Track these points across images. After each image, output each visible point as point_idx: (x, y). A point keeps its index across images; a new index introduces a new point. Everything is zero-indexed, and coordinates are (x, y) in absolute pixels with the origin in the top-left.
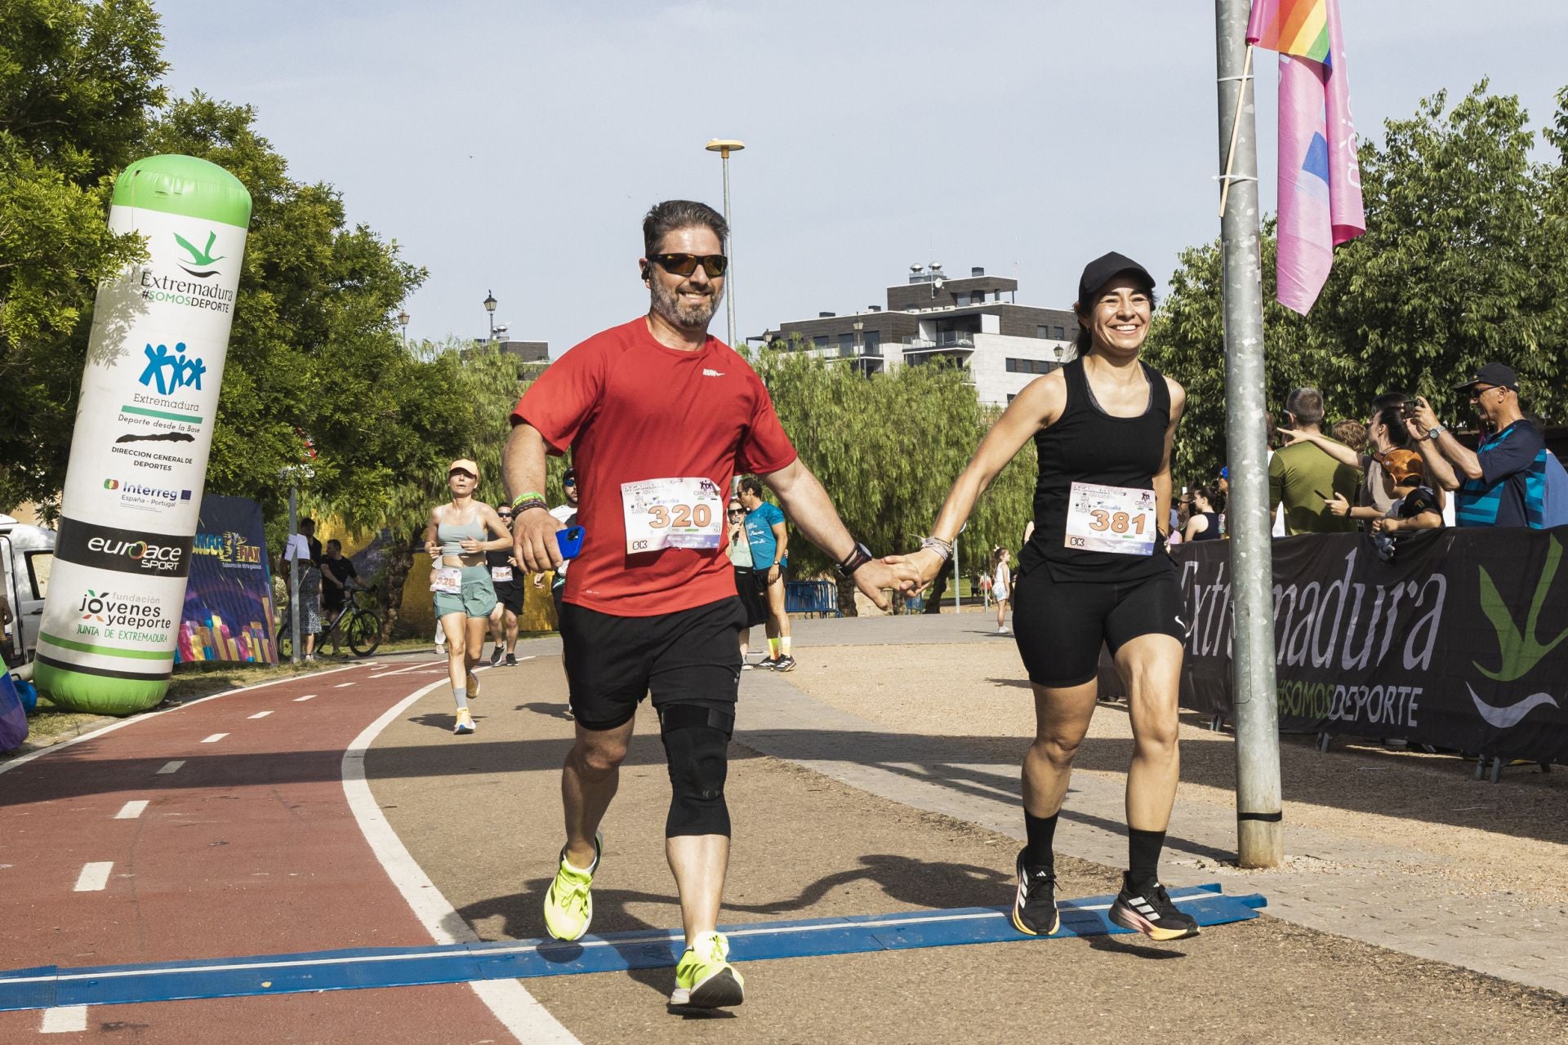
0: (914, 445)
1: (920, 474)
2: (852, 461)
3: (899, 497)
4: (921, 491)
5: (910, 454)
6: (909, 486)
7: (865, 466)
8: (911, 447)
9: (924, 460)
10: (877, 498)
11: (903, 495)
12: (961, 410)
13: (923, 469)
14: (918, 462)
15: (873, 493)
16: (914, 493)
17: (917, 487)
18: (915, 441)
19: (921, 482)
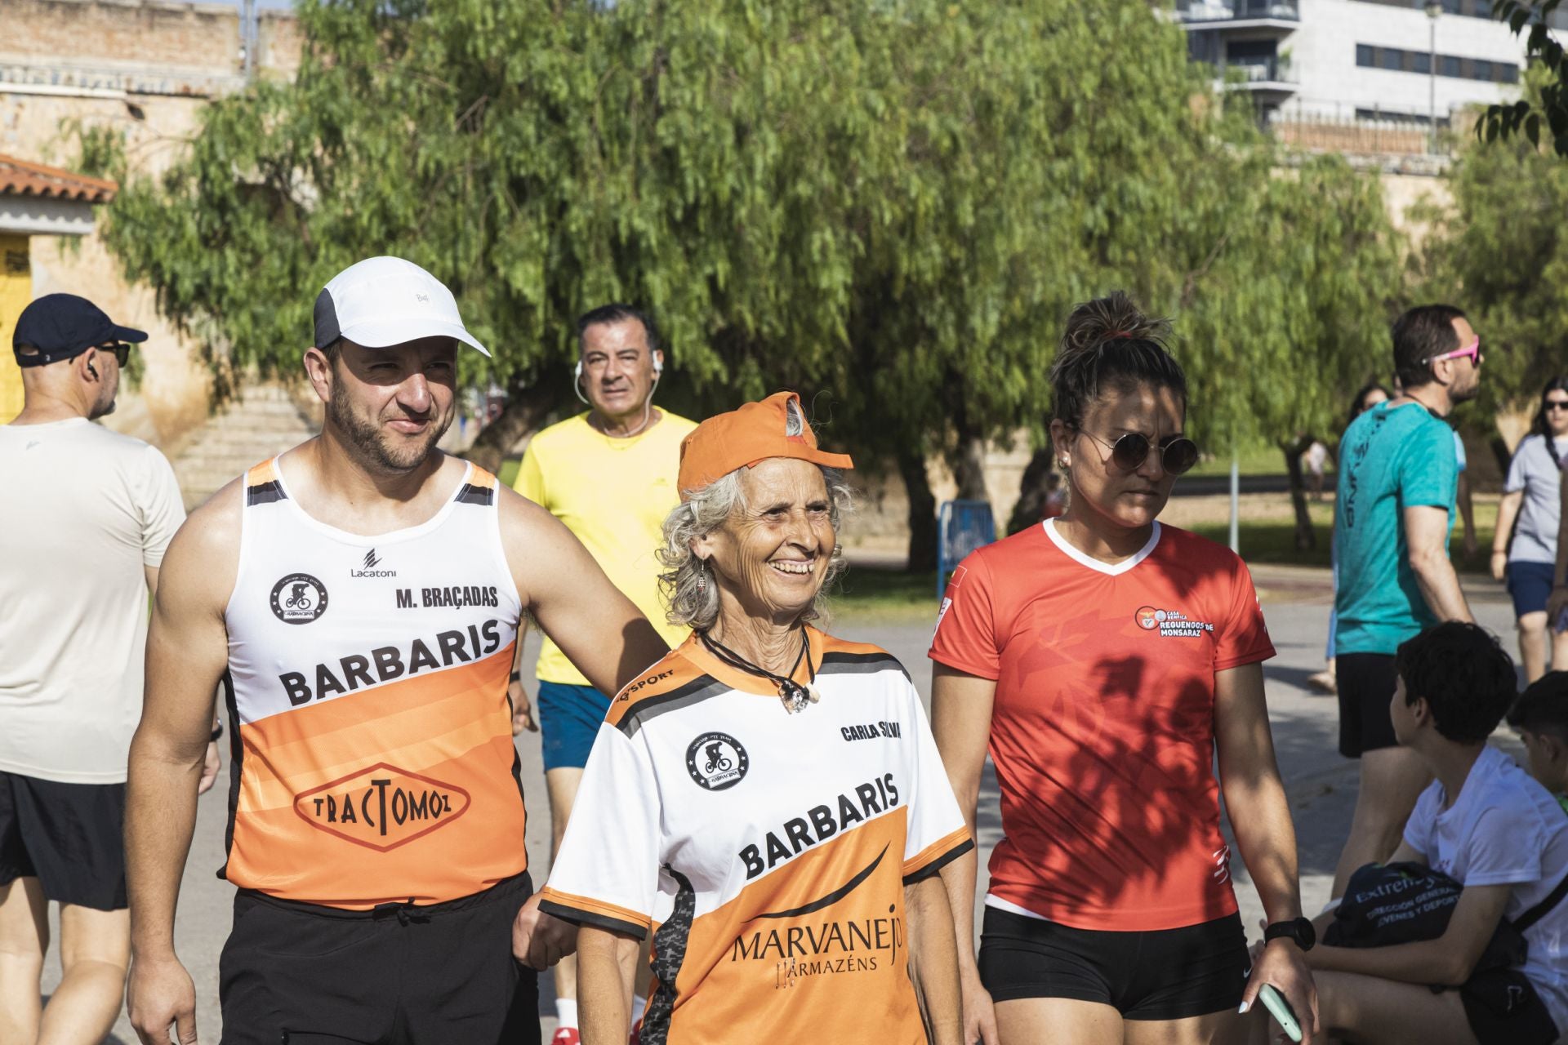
0: (954, 139)
1: (967, 217)
2: (750, 170)
3: (908, 279)
4: (972, 262)
5: (945, 163)
6: (936, 248)
7: (803, 189)
8: (946, 143)
9: (982, 180)
10: (836, 278)
11: (919, 273)
12: (1132, 70)
13: (976, 207)
14: (963, 186)
15: (825, 263)
16: (951, 270)
17: (958, 252)
18: (958, 128)
19: (970, 240)
